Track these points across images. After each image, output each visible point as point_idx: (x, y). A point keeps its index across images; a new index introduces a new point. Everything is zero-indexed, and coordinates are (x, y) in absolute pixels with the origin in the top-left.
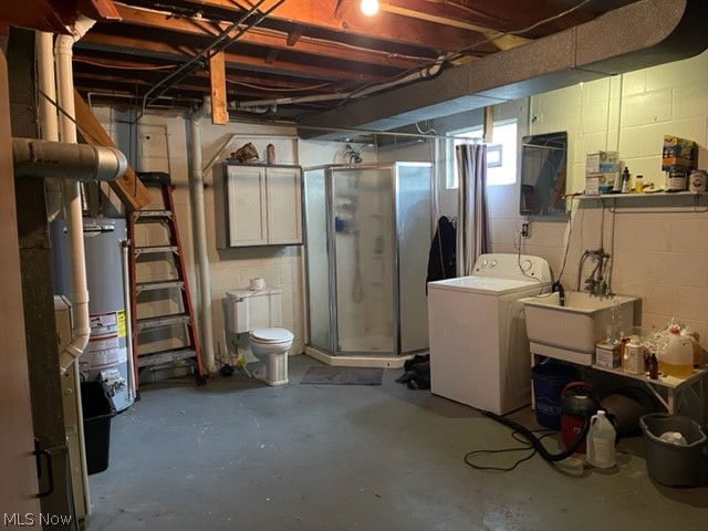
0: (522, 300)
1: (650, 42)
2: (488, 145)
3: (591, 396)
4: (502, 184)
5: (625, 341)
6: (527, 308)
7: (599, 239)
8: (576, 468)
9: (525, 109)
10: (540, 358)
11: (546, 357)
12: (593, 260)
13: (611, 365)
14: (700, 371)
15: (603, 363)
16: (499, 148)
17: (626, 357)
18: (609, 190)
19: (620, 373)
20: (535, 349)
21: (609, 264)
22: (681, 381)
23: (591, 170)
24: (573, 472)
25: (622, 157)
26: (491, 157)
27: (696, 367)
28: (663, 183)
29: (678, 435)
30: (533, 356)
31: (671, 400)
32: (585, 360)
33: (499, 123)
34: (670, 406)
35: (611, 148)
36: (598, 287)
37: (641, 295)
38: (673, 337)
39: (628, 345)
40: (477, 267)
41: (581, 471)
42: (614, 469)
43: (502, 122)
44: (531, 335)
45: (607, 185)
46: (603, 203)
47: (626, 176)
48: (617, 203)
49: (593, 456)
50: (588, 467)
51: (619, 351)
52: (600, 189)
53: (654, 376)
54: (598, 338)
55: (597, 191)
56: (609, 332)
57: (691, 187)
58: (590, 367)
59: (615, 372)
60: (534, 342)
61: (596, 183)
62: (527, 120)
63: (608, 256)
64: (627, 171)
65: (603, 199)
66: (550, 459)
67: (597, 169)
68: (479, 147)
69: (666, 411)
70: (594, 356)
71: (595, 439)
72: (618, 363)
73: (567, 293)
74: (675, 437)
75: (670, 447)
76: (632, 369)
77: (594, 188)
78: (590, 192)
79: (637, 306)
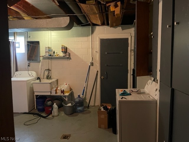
0: (32, 82)
1: (63, 26)
2: (16, 42)
3: (52, 101)
4: (21, 52)
5: (57, 88)
6: (34, 84)
7: (48, 66)
8: (51, 117)
9: (26, 34)
10: (37, 96)
11: (38, 95)
12: (47, 72)
13: (55, 94)
14: (71, 92)
15: (53, 94)
16: (19, 43)
17: (58, 91)
18: (51, 55)
19: (57, 95)
20: (36, 94)
21: (51, 72)
22: (69, 94)
23: (46, 51)
24: (51, 118)
25: (52, 48)
26: (17, 45)
27: (70, 91)
28: (62, 54)
29: (70, 104)
30: (35, 96)
31: (67, 98)
32: (49, 94)
33: (18, 36)
34: (67, 100)
35: (50, 46)
36: (48, 77)
37: (58, 78)
38: (66, 85)
39: (58, 88)
40: (15, 75)
41: (52, 118)
42: (58, 115)
43: (19, 36)
44: (34, 91)
45: (50, 54)
46: (49, 58)
47: (54, 52)
48: (51, 58)
49: (54, 113)
50: (53, 116)
51: (56, 90)
52: (49, 55)
53: (64, 94)
54: (52, 88)
55: (48, 55)
56: (54, 87)
57: (67, 55)
58: (50, 95)
59: (56, 95)
60: (35, 92)
61: (48, 54)
62: (27, 37)
63: (50, 70)
64: (54, 51)
65: (49, 57)
66: (44, 117)
67: (48, 51)
68: (13, 42)
69: (66, 100)
70: (51, 92)
71: (54, 110)
72: (56, 93)
73: (41, 80)
74: (70, 105)
75: (69, 106)
76: (59, 93)
77: (47, 55)
78: (46, 56)
79: (57, 80)
